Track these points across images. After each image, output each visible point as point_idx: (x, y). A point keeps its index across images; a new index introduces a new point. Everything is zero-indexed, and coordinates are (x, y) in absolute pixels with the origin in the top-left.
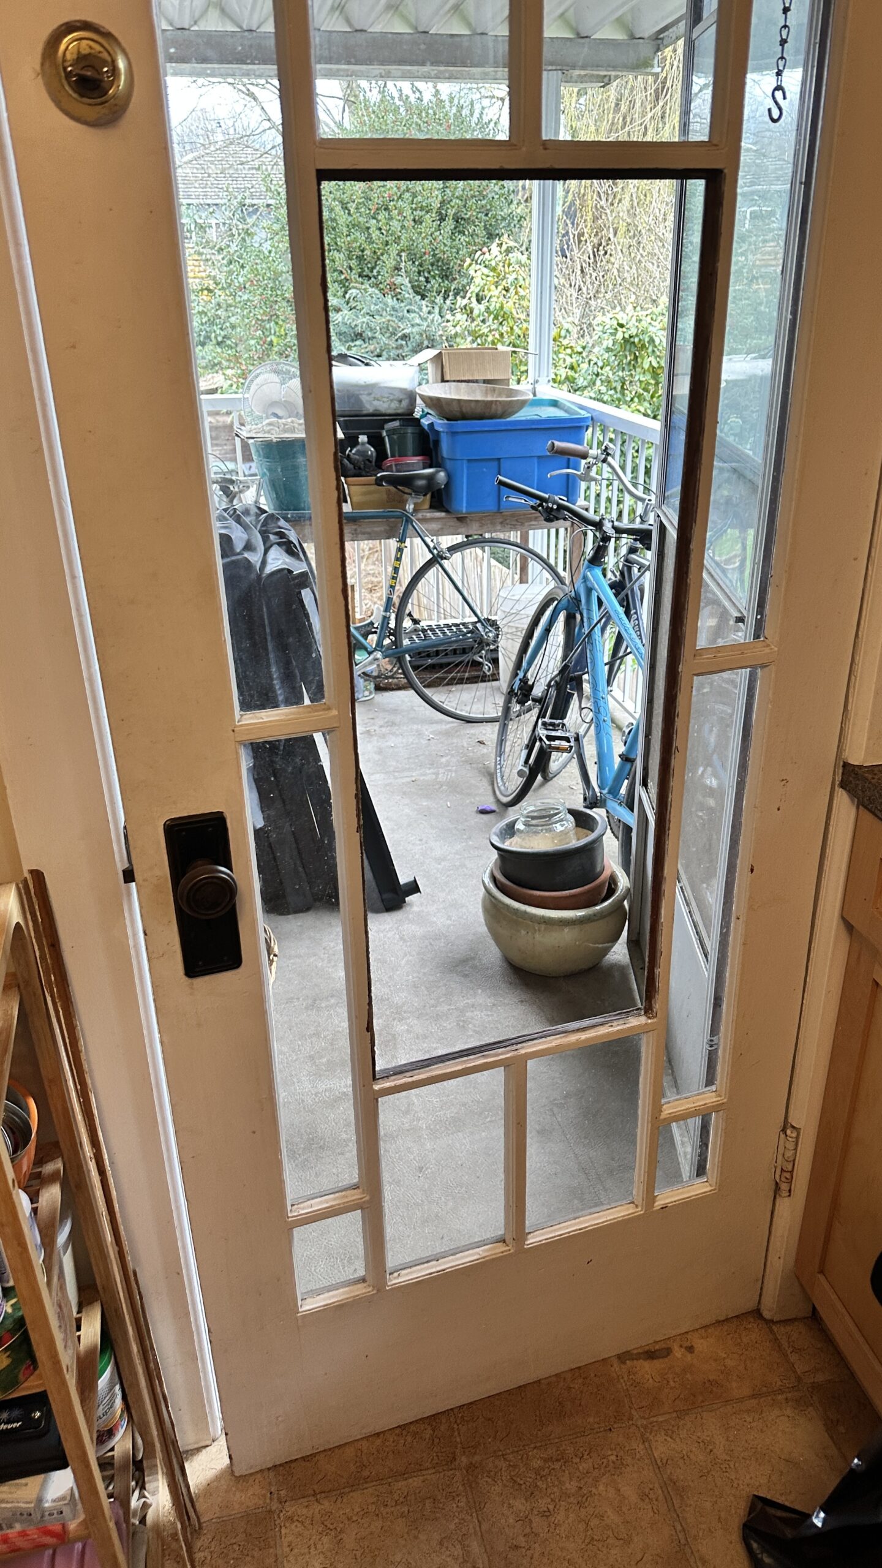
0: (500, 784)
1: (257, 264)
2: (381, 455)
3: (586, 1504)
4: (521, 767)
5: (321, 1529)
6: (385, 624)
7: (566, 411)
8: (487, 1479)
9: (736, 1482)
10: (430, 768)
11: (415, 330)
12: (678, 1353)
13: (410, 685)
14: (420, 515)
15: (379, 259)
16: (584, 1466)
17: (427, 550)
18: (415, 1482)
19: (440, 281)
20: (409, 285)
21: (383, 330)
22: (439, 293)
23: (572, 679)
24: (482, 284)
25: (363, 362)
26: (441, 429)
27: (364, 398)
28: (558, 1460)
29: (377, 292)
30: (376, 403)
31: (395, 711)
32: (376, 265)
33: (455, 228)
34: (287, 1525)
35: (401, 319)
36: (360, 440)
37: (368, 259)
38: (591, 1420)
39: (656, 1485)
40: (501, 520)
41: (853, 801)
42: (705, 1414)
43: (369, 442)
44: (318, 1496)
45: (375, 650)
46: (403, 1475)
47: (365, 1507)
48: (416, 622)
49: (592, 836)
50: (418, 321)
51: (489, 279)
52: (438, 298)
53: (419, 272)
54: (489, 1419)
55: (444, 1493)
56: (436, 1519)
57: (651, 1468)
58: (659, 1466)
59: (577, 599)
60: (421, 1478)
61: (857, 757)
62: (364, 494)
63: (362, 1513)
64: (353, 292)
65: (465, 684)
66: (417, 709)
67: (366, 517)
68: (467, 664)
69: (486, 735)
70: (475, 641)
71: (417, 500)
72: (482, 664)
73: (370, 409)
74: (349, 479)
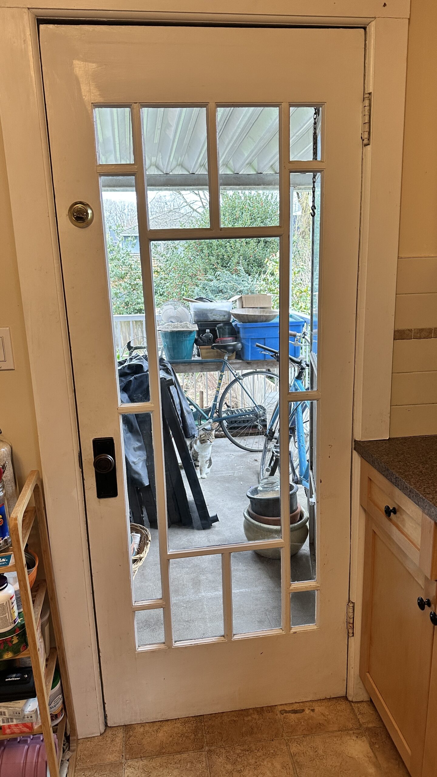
0: (262, 477)
1: (177, 261)
2: (215, 337)
3: (258, 769)
4: (267, 467)
5: (142, 771)
6: (214, 407)
7: (295, 319)
8: (216, 756)
9: (325, 764)
10: (231, 471)
11: (245, 288)
12: (307, 711)
13: (226, 436)
14: (231, 361)
15: (230, 259)
16: (259, 754)
17: (233, 375)
18: (185, 756)
19: (257, 268)
20: (243, 270)
21: (231, 289)
22: (256, 273)
23: (290, 429)
24: (272, 269)
25: (209, 301)
26: (240, 327)
27: (209, 315)
28: (248, 751)
29: (229, 273)
30: (214, 317)
31: (220, 446)
32: (229, 262)
34: (128, 768)
35: (239, 284)
36: (206, 331)
37: (226, 259)
38: (264, 736)
39: (290, 763)
40: (266, 364)
41: (359, 455)
42: (315, 737)
43: (210, 332)
44: (142, 758)
45: (210, 418)
46: (179, 752)
47: (162, 764)
48: (228, 406)
50: (247, 285)
51: (275, 267)
52: (256, 275)
53: (248, 264)
54: (220, 733)
55: (196, 761)
56: (191, 770)
57: (289, 756)
58: (292, 756)
60: (187, 754)
61: (358, 437)
62: (207, 353)
63: (160, 766)
64: (218, 273)
65: (250, 435)
66: (229, 446)
67: (208, 362)
68: (250, 426)
69: (258, 457)
70: (254, 415)
71: (229, 355)
72: (258, 425)
73: (212, 319)
74: (201, 347)
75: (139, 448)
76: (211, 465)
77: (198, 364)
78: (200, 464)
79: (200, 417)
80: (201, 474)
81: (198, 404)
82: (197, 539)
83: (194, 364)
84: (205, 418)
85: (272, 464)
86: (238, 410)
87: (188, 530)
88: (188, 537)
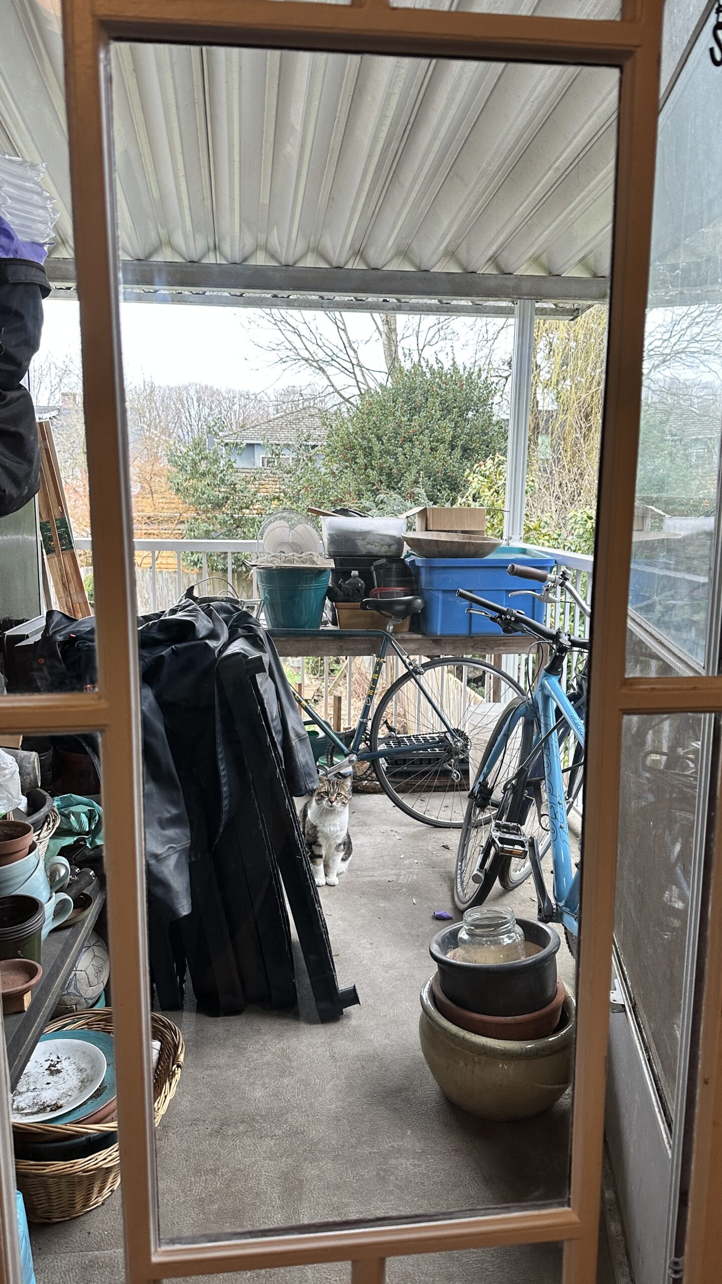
0: (460, 889)
2: (370, 586)
4: (475, 872)
6: (362, 730)
7: (533, 556)
10: (393, 869)
13: (383, 790)
14: (399, 636)
15: (403, 476)
17: (403, 665)
19: (449, 492)
20: (425, 494)
22: (447, 501)
23: (529, 784)
24: (477, 487)
25: (360, 515)
26: (420, 566)
27: (360, 542)
30: (368, 546)
31: (368, 812)
32: (401, 480)
33: (463, 456)
36: (352, 574)
37: (395, 476)
40: (472, 644)
43: (359, 576)
45: (351, 752)
48: (390, 729)
49: (544, 952)
51: (483, 484)
53: (433, 486)
59: (534, 705)
62: (352, 616)
64: (382, 496)
65: (434, 791)
66: (388, 811)
67: (353, 636)
68: (436, 772)
69: (450, 840)
70: (445, 750)
71: (395, 623)
72: (451, 771)
73: (364, 551)
74: (338, 604)
75: (173, 822)
76: (350, 854)
77: (331, 638)
78: (323, 852)
79: (330, 748)
80: (326, 875)
81: (332, 723)
82: (304, 1048)
83: (323, 638)
84: (341, 752)
85: (487, 866)
86: (410, 737)
87: (286, 1021)
88: (283, 1044)
